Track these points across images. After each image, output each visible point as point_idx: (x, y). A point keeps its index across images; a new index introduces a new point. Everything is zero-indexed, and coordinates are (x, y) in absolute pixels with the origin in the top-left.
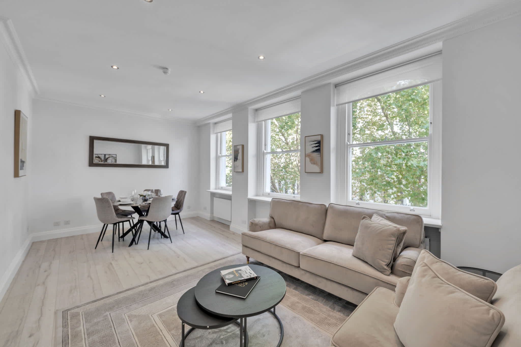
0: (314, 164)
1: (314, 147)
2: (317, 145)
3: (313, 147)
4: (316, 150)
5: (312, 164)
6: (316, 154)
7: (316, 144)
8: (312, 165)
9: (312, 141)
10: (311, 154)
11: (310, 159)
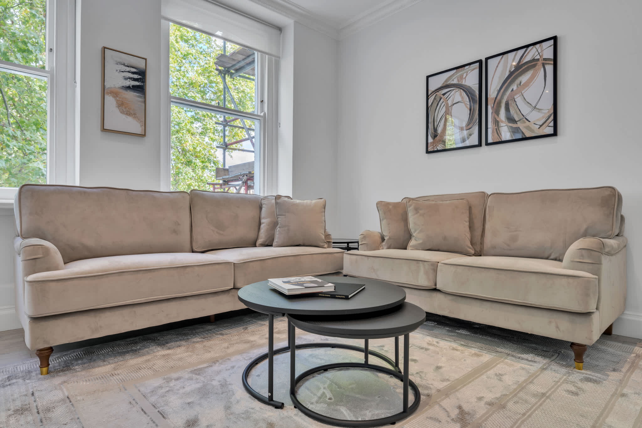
0: (128, 114)
1: (130, 78)
2: (136, 76)
3: (126, 79)
4: (133, 86)
5: (122, 112)
6: (132, 96)
7: (134, 73)
8: (124, 116)
9: (124, 65)
10: (121, 91)
11: (117, 101)
